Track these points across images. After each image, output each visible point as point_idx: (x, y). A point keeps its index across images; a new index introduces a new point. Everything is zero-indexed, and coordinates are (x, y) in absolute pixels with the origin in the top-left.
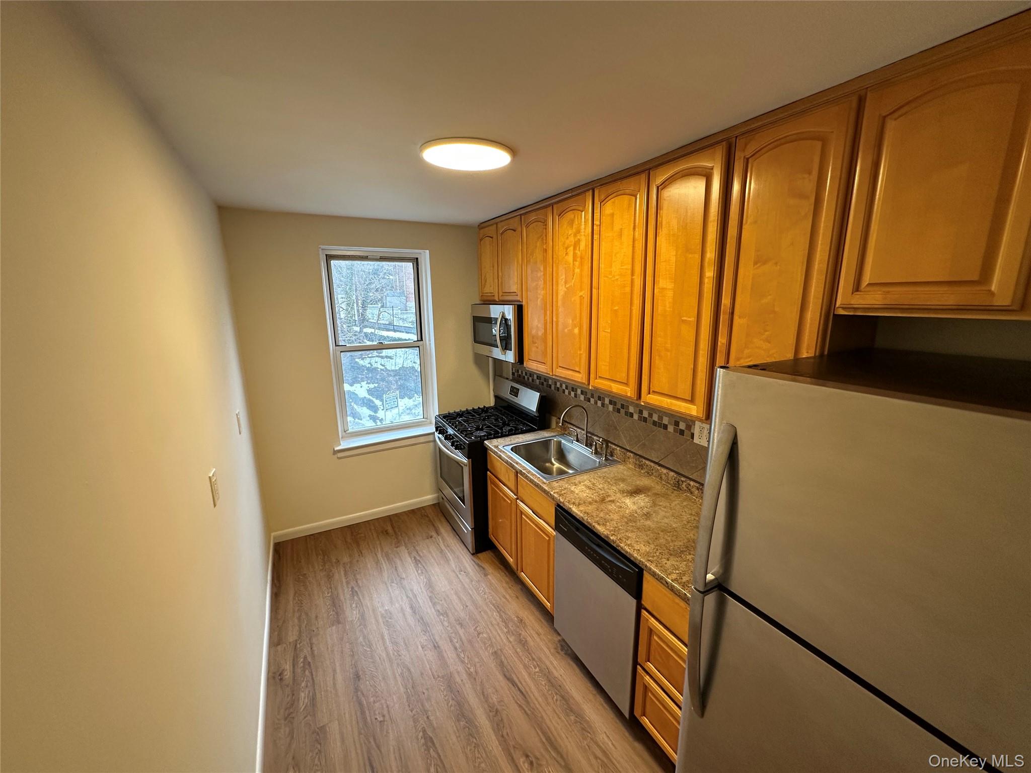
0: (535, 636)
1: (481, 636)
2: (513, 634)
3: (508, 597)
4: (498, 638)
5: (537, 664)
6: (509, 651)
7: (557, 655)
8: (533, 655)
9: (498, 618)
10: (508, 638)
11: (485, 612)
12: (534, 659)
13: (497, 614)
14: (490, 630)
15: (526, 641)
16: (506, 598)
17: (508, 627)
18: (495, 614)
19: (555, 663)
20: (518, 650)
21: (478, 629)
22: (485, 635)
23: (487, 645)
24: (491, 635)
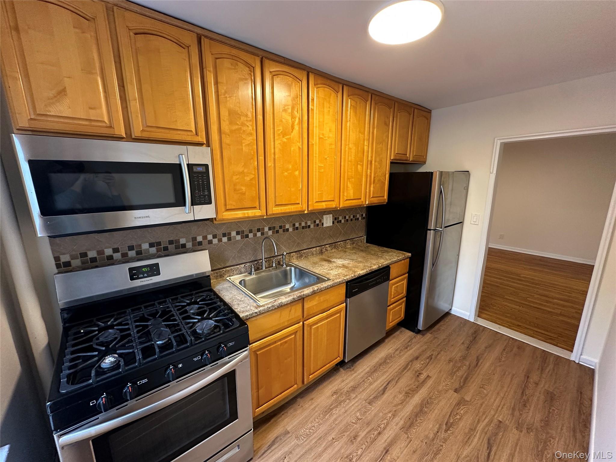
0: (345, 383)
1: (360, 417)
2: (349, 395)
3: (313, 407)
4: (356, 404)
5: (366, 378)
6: (364, 395)
7: (355, 369)
8: (361, 381)
9: (338, 409)
10: (354, 398)
11: (335, 420)
12: (364, 381)
13: (334, 410)
14: (351, 412)
15: (351, 387)
16: (315, 407)
17: (344, 400)
18: (334, 412)
19: (361, 371)
20: (361, 390)
21: (354, 421)
22: (358, 414)
23: (366, 411)
24: (356, 410)
